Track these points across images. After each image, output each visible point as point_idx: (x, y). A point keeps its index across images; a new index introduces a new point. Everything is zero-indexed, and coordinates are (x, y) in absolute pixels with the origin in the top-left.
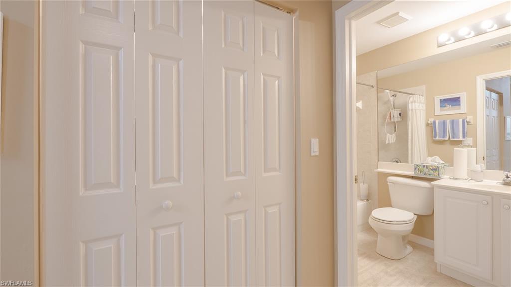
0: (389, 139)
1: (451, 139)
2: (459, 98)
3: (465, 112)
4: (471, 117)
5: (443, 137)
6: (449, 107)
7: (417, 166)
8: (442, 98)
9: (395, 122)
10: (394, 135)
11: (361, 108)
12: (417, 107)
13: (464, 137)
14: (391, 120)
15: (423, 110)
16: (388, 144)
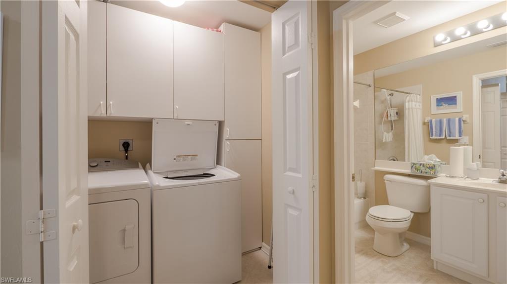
0: (386, 138)
1: (448, 138)
2: (455, 97)
3: (461, 111)
4: (467, 116)
5: (440, 136)
6: (445, 106)
7: (414, 164)
8: (439, 97)
9: (392, 121)
10: (391, 134)
11: (358, 107)
12: (414, 106)
13: (460, 136)
14: (388, 118)
15: (419, 109)
16: (385, 142)
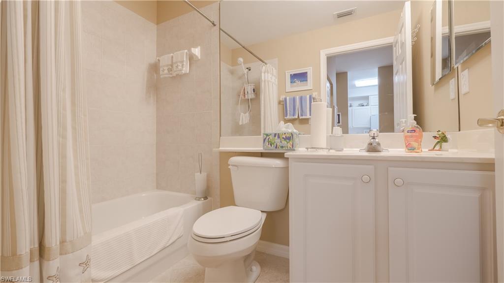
0: (242, 119)
1: (301, 117)
2: (306, 73)
3: (311, 88)
4: (316, 93)
5: (293, 116)
6: (298, 82)
7: (267, 135)
8: (292, 73)
9: (249, 100)
10: (247, 114)
11: (199, 58)
12: (270, 79)
13: (310, 115)
14: (245, 96)
15: (275, 84)
16: (242, 125)
